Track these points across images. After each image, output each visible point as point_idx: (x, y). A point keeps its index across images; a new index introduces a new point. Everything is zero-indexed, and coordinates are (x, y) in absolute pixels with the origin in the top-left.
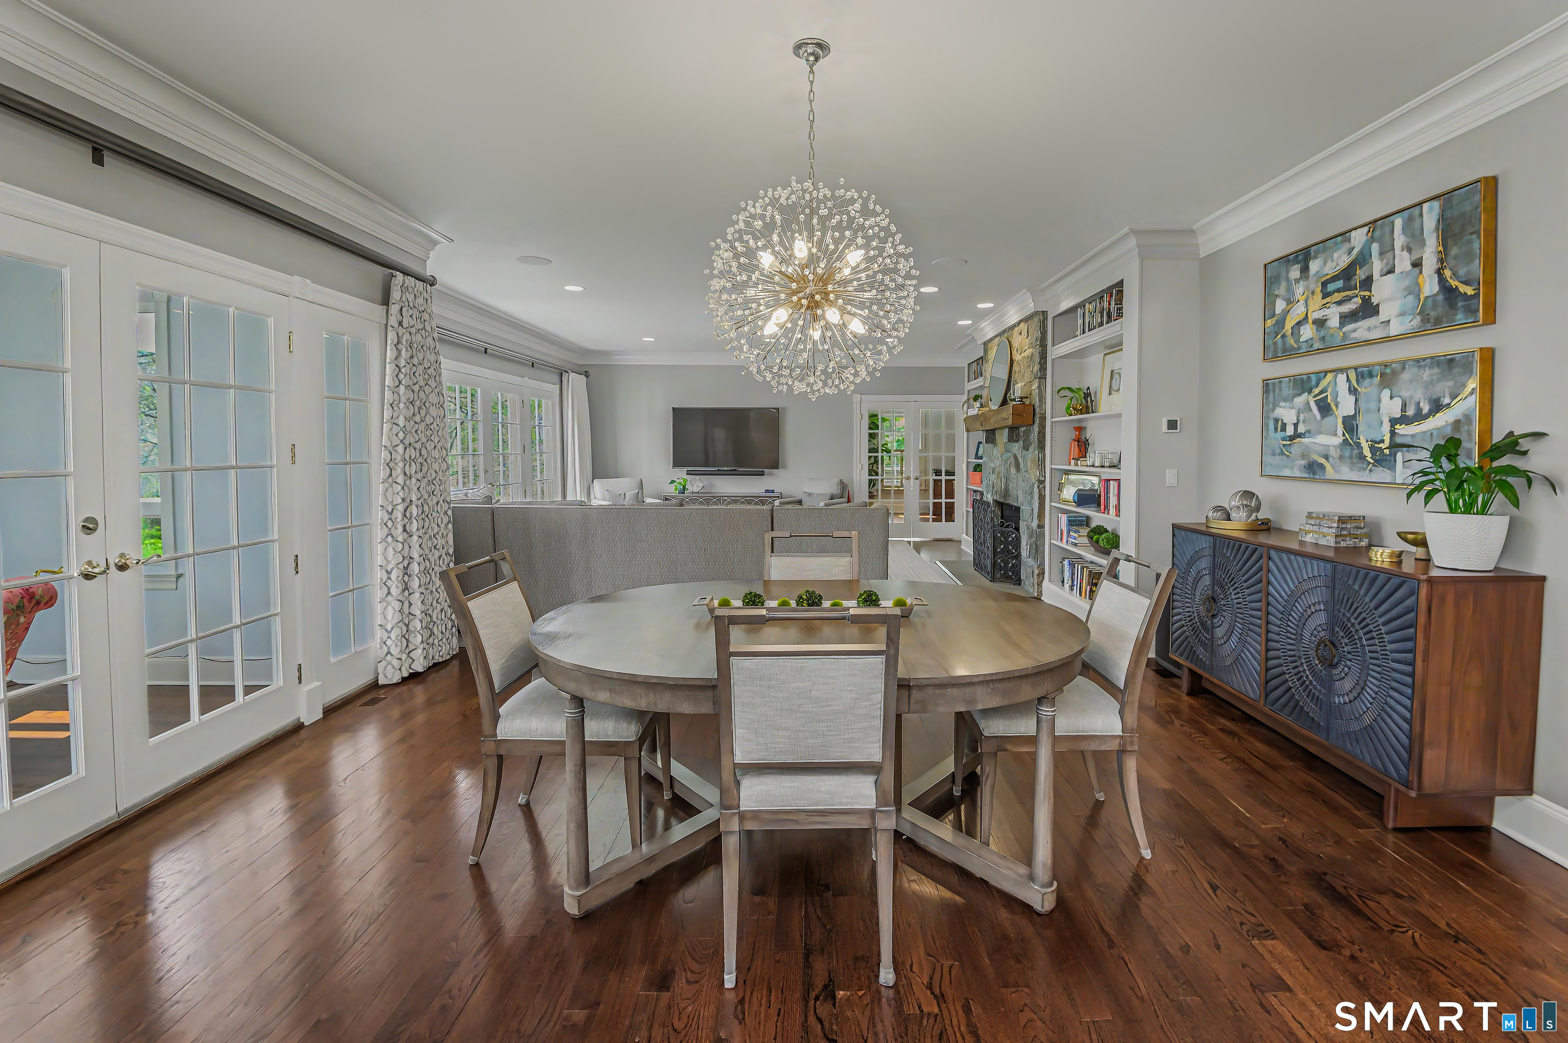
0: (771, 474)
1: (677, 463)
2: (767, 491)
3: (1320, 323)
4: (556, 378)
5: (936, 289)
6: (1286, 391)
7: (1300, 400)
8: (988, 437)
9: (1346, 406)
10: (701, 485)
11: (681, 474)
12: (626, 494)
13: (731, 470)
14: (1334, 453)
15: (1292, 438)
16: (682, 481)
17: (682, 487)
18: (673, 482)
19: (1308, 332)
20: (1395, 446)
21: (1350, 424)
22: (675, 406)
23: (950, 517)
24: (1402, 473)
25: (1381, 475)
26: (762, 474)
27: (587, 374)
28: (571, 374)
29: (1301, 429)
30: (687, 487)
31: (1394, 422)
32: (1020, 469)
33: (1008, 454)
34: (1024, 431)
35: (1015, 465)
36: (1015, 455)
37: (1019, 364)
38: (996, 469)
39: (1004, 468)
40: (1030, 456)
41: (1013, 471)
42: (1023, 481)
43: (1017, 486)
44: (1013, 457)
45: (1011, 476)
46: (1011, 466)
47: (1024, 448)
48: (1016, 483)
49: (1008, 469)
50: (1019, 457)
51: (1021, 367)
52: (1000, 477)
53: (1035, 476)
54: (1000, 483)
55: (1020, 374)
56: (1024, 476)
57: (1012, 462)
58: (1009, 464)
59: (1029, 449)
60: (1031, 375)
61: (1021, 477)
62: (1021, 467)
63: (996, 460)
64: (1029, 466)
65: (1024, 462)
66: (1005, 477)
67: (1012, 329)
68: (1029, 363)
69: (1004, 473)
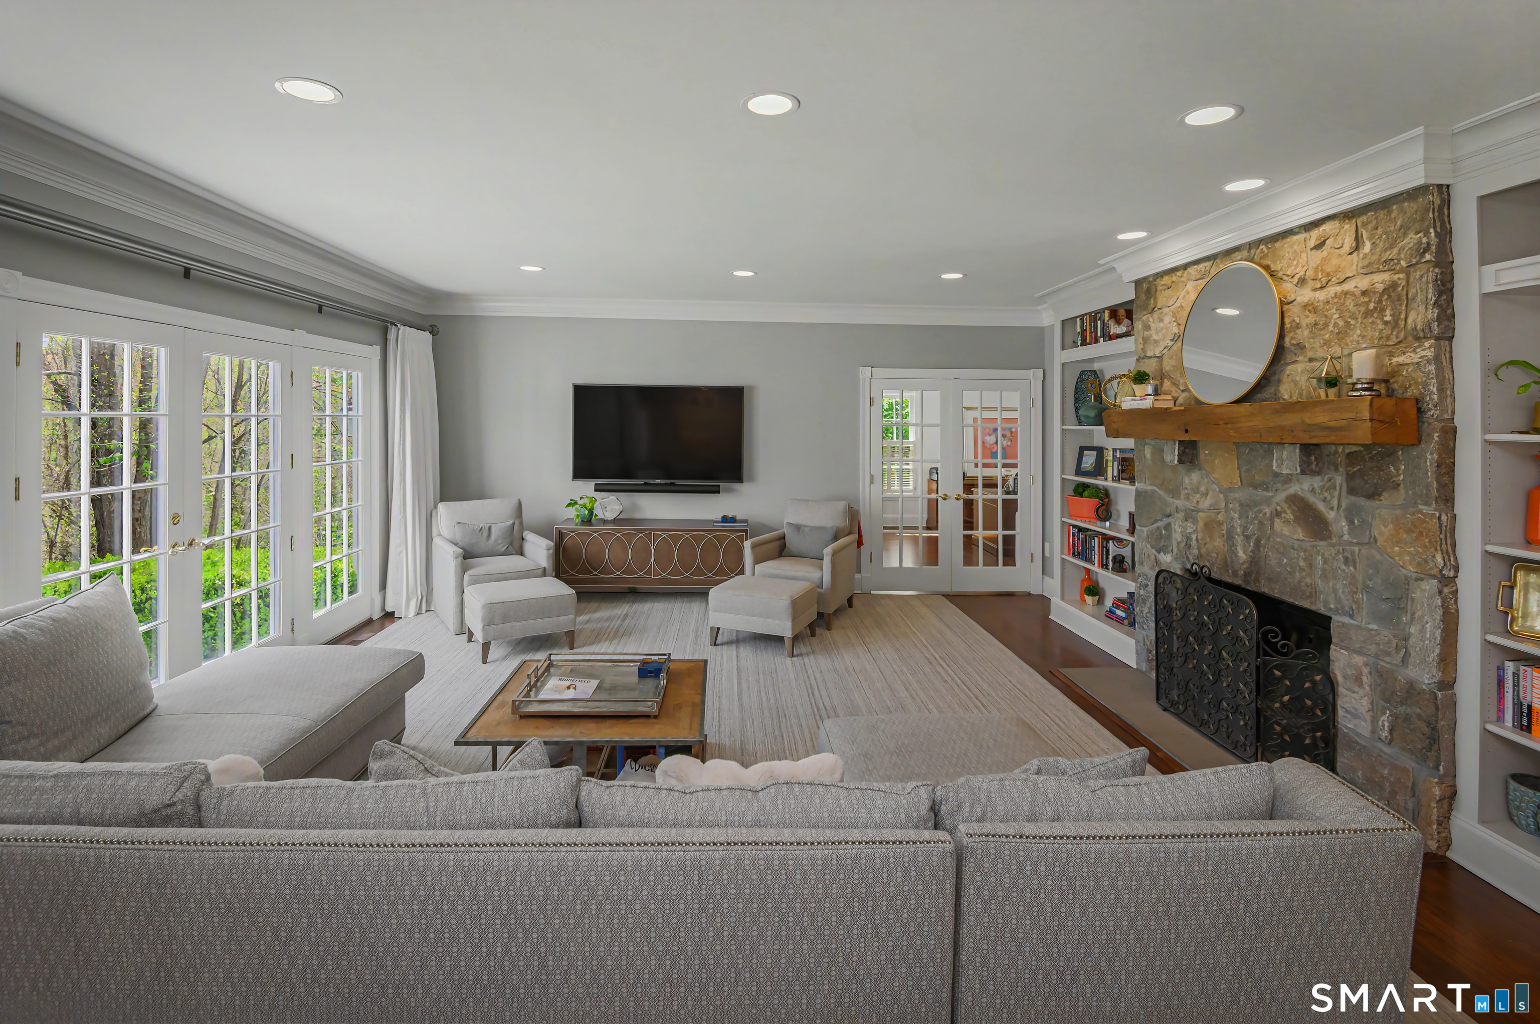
0: (730, 490)
1: (580, 473)
2: (725, 519)
4: (376, 335)
5: (1228, 113)
8: (1184, 452)
10: (618, 508)
11: (587, 487)
12: (493, 529)
13: (666, 484)
16: (587, 501)
17: (586, 512)
18: (573, 503)
22: (579, 382)
23: (1010, 557)
26: (716, 491)
27: (433, 331)
28: (402, 328)
30: (595, 512)
32: (1330, 532)
33: (1260, 492)
34: (1349, 453)
35: (1297, 519)
36: (1302, 499)
37: (1315, 310)
38: (1200, 514)
39: (1240, 518)
40: (1384, 512)
41: (1286, 531)
42: (1346, 559)
43: (1311, 566)
44: (1286, 502)
45: (1278, 540)
46: (1277, 520)
47: (1352, 491)
48: (1305, 559)
49: (1261, 523)
50: (1321, 506)
51: (1326, 316)
52: (1224, 532)
53: (1419, 564)
54: (1218, 543)
55: (1321, 330)
56: (1353, 553)
57: (1281, 513)
58: (1265, 513)
59: (1380, 495)
60: (1387, 332)
61: (1333, 551)
62: (1334, 528)
63: (1198, 496)
64: (1381, 534)
65: (1351, 522)
66: (1248, 538)
67: (1277, 241)
68: (1371, 306)
69: (1245, 529)
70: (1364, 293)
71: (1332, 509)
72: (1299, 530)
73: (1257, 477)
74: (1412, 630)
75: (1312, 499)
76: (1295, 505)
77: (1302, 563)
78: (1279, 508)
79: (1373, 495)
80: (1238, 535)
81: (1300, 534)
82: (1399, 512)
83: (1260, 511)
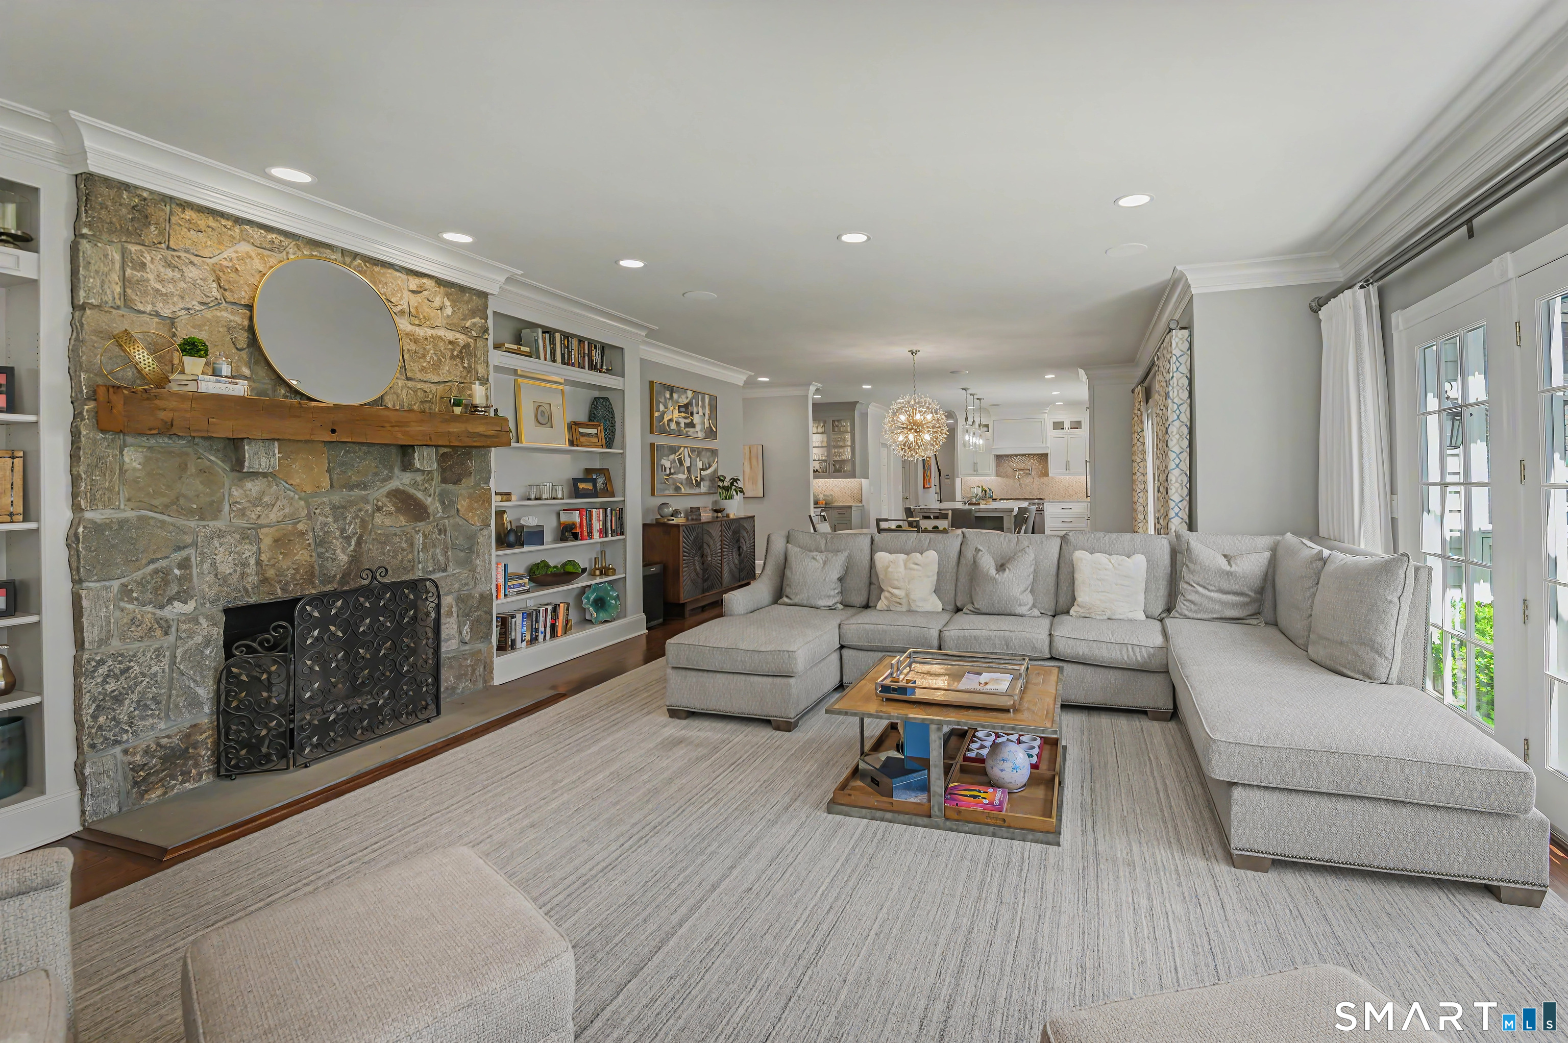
3: (678, 423)
6: (666, 451)
7: (672, 457)
9: (687, 463)
14: (684, 482)
15: (668, 475)
19: (673, 426)
20: (702, 479)
21: (689, 468)
24: (704, 489)
25: (697, 491)
29: (672, 471)
31: (701, 470)
32: (428, 513)
33: (356, 492)
34: (444, 454)
35: (398, 510)
36: (403, 492)
37: (416, 341)
38: (263, 530)
39: (336, 521)
40: (464, 492)
41: (388, 522)
42: (440, 530)
43: (412, 545)
44: (387, 497)
45: (379, 532)
46: (377, 514)
47: (444, 481)
48: (406, 541)
49: (363, 520)
50: (420, 495)
51: (425, 349)
52: (311, 541)
53: (483, 521)
54: (302, 555)
55: (419, 358)
56: (444, 525)
57: (382, 508)
58: (367, 511)
59: (461, 481)
60: (465, 373)
61: (430, 527)
62: (430, 510)
63: (259, 509)
64: (462, 506)
65: (443, 503)
66: (348, 539)
67: (376, 265)
68: (455, 353)
69: (343, 531)
70: (451, 342)
71: (430, 496)
72: (402, 518)
73: (354, 478)
74: (478, 562)
75: (412, 491)
76: (397, 498)
77: (404, 545)
78: (380, 503)
79: (457, 482)
80: (336, 538)
81: (402, 520)
82: (471, 491)
83: (360, 510)
